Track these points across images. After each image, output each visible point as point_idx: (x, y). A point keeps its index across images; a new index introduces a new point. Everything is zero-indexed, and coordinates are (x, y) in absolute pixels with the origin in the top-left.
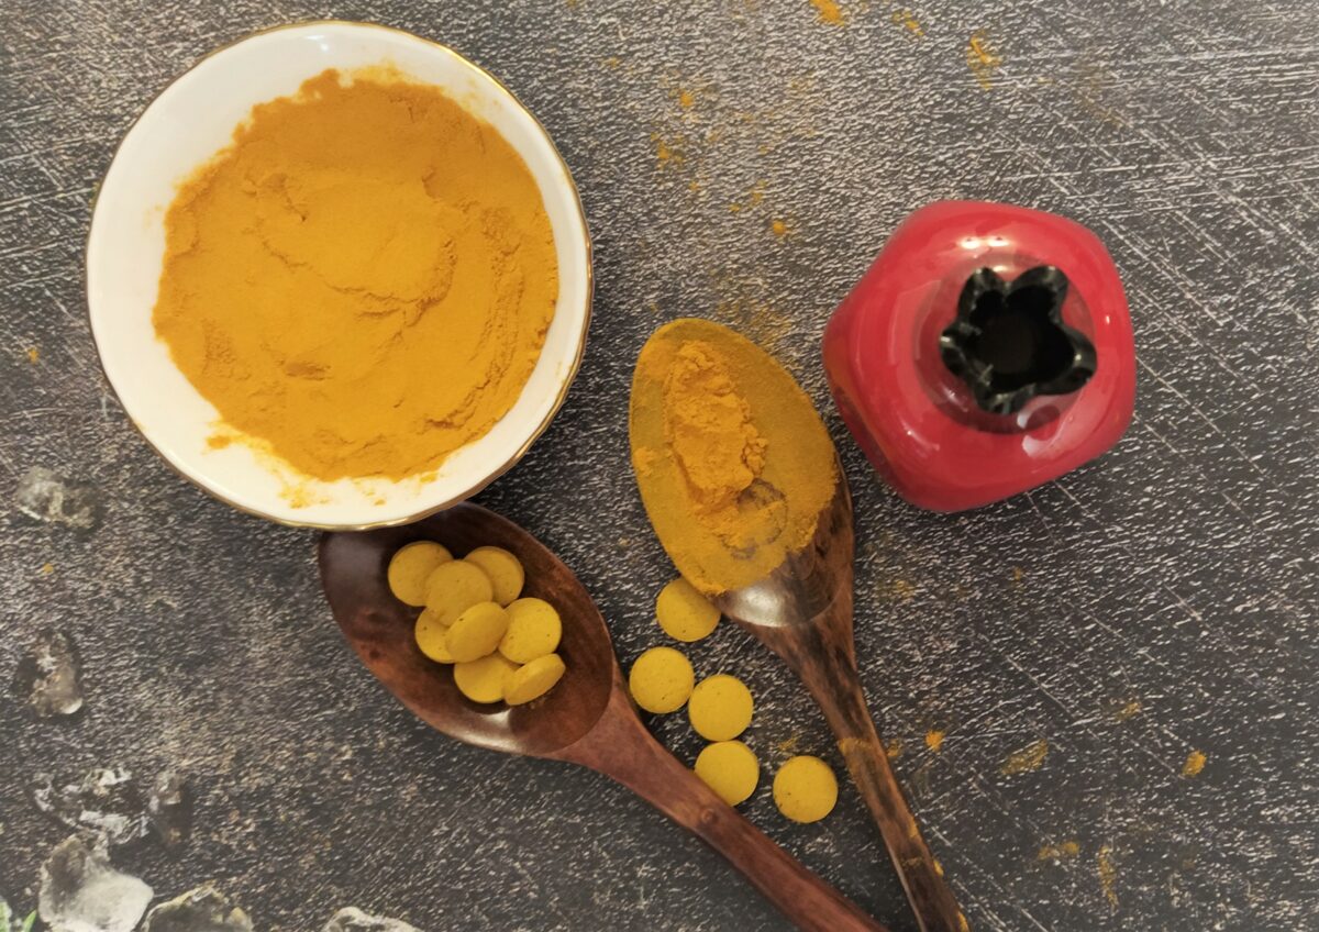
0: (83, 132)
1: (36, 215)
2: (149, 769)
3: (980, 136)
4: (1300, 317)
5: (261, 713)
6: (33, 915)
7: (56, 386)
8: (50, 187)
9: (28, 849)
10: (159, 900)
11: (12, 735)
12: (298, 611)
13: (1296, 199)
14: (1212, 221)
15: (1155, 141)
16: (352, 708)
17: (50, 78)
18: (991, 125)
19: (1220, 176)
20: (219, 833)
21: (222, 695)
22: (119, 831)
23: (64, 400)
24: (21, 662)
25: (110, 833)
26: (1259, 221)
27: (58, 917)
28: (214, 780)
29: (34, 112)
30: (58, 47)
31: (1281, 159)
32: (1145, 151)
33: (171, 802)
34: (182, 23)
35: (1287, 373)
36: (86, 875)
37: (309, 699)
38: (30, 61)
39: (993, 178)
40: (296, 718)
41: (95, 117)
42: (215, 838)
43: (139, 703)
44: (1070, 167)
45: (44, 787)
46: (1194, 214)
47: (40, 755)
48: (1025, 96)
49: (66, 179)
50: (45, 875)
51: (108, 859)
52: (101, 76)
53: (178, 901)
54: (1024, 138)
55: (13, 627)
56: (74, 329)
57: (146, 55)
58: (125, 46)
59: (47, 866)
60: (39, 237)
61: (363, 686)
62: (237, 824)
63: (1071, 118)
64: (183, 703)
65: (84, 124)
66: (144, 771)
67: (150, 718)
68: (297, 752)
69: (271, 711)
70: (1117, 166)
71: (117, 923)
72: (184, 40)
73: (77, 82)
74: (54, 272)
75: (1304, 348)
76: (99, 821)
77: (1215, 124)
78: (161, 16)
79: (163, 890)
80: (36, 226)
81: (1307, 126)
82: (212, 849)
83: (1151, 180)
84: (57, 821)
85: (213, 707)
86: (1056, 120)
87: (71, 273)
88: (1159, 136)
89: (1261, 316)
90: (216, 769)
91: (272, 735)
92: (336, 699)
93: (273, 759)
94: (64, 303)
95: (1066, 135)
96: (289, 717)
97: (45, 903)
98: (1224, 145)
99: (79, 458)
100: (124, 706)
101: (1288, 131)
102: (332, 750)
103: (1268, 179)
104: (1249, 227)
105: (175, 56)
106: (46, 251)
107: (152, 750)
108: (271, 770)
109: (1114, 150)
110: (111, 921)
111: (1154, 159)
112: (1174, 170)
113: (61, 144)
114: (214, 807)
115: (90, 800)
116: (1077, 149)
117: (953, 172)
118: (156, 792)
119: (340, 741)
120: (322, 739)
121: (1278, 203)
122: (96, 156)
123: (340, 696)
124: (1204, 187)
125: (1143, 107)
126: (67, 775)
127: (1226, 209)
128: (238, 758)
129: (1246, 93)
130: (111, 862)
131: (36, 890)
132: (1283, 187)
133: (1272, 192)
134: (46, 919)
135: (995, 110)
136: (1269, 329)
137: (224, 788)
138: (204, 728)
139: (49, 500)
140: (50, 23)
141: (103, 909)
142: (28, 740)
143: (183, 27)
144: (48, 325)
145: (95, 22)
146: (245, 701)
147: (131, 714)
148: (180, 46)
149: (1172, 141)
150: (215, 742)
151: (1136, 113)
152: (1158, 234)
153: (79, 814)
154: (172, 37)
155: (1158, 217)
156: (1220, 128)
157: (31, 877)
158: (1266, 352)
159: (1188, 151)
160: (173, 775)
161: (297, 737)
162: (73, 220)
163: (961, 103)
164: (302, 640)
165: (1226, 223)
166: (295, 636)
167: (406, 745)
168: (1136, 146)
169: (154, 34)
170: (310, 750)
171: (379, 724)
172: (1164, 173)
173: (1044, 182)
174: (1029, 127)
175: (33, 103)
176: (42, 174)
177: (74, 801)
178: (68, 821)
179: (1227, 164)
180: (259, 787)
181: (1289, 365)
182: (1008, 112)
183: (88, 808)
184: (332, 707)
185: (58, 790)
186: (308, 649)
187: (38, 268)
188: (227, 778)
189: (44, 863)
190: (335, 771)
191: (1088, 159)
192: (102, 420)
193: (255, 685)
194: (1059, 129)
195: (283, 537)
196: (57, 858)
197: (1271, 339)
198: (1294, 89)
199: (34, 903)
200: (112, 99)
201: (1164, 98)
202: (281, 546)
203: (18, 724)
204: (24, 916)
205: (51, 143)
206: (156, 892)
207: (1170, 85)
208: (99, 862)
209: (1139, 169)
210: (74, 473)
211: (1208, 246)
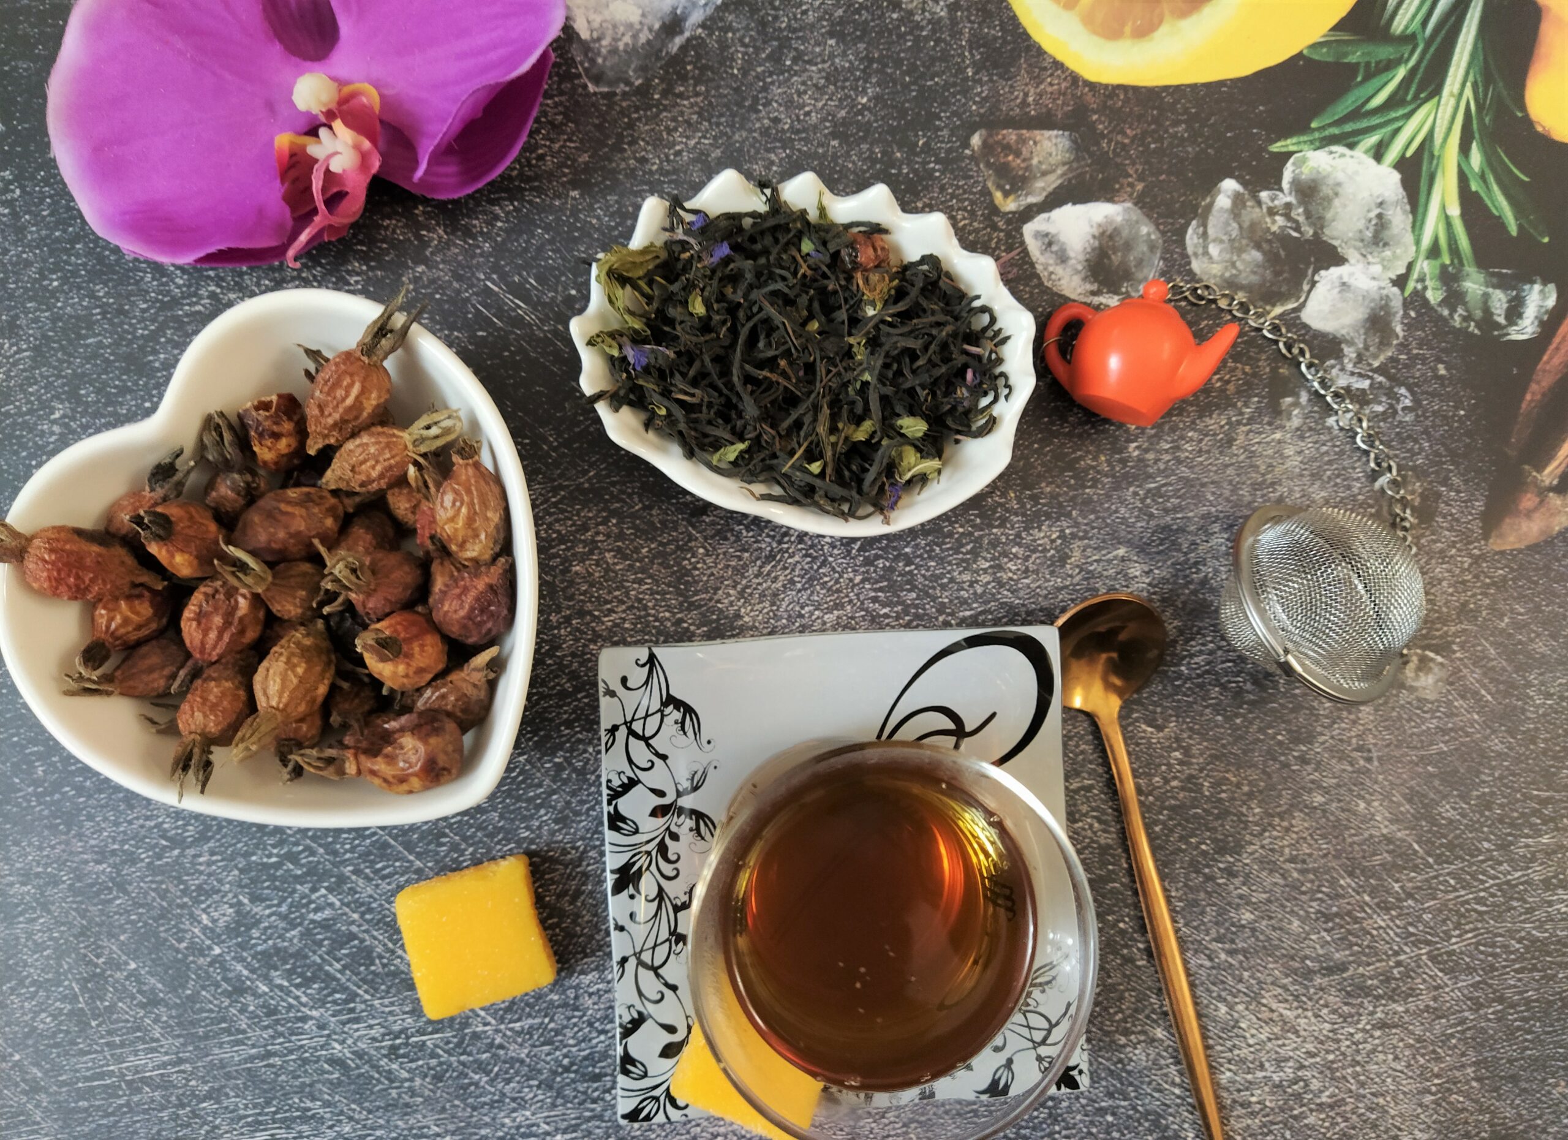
0: (1407, 1011)
1: (1444, 932)
2: (1310, 429)
3: (566, 1061)
4: (246, 901)
5: (1212, 483)
6: (1407, 294)
7: (1419, 775)
8: (1433, 958)
9: (1415, 351)
10: (1295, 310)
11: (1437, 454)
12: (1186, 577)
13: (253, 1016)
14: (335, 991)
15: (394, 1066)
16: (1131, 489)
17: (1439, 1059)
18: (555, 1073)
19: (329, 1036)
20: (1244, 373)
21: (1248, 498)
22: (1334, 372)
23: (1411, 762)
24: (1433, 519)
25: (1343, 369)
26: (289, 993)
27: (1384, 292)
28: (1251, 420)
29: (1451, 1027)
30: (1434, 1089)
31: (269, 1054)
32: (403, 1056)
33: (1289, 400)
34: (1323, 1120)
35: (257, 846)
36: (1362, 331)
37: (1170, 497)
38: (1457, 1074)
39: (552, 1020)
40: (1180, 479)
41: (1396, 1026)
42: (1247, 369)
43: (1322, 488)
44: (476, 1036)
45: (1404, 409)
46: (352, 997)
47: (1409, 437)
48: (521, 1103)
49: (1419, 967)
50: (1399, 329)
51: (1343, 346)
52: (1393, 1065)
53: (1278, 310)
54: (522, 1062)
55: (1442, 551)
56: (1406, 829)
57: (1353, 1088)
58: (1372, 1094)
59: (1397, 337)
60: (1440, 911)
61: (1123, 510)
62: (1228, 382)
63: (476, 1084)
64: (1282, 490)
65: (1406, 1019)
66: (1314, 426)
67: (1312, 475)
68: (1178, 448)
69: (1203, 485)
70: (430, 1040)
71: (1333, 288)
72: (1320, 1105)
73: (1414, 1058)
74: (1427, 880)
75: (241, 871)
76: (1353, 379)
77: (334, 1085)
78: (1343, 1125)
79: (1292, 320)
80: (1444, 922)
81: (246, 1088)
82: (1250, 358)
83: (396, 1028)
84: (1390, 377)
85: (1256, 486)
86: (491, 1082)
87: (1410, 880)
88: (390, 1072)
89: (283, 900)
90: (1250, 431)
91: (1201, 463)
92: (1146, 498)
93: (1201, 441)
94: (1416, 852)
95: (482, 1067)
96: (1187, 481)
97: (1397, 304)
98: (326, 1066)
99: (1393, 709)
100: (1336, 485)
101: (264, 1082)
102: (1147, 451)
103: (281, 1035)
104: (297, 986)
105: (1327, 1088)
106: (1435, 899)
107: (1308, 446)
108: (1200, 431)
109: (433, 1055)
110: (1337, 290)
111: (394, 1049)
112: (374, 1039)
113: (1426, 1000)
114: (1250, 397)
115: (1361, 398)
116: (470, 1054)
117: (590, 1024)
118: (1303, 408)
119: (1140, 460)
120: (1157, 461)
121: (272, 1012)
122: (1394, 990)
123: (1143, 501)
124: (344, 1024)
125: (406, 1098)
126: (1384, 420)
127: (323, 1003)
128: (1230, 442)
129: (306, 1117)
130: (1340, 343)
131: (1406, 315)
132: (266, 1028)
133: (277, 1022)
134: (1396, 290)
135: (550, 1088)
136: (276, 888)
137: (1242, 414)
138: (1263, 468)
139: (1419, 669)
140: (1442, 1111)
141: (1345, 300)
142: (1422, 449)
143: (1323, 1116)
144: (1429, 831)
145: (1401, 1115)
146: (1227, 493)
147: (1329, 478)
148: (1324, 1098)
149: (376, 1067)
150: (1252, 455)
151: (413, 1093)
152: (387, 975)
153: (1371, 385)
154: (1331, 1107)
155: (388, 992)
156: (331, 1082)
157: (1409, 327)
158: (277, 866)
159: (360, 1057)
160: (1288, 424)
161: (1179, 462)
162: (1411, 929)
163: (585, 1093)
164: (1179, 550)
165: (321, 989)
166: (1186, 554)
167: (1081, 458)
168: (412, 1061)
169: (1348, 1108)
170: (1167, 451)
171: (1107, 476)
172: (384, 1035)
173: (502, 1020)
174: (517, 1073)
175: (1452, 1035)
176: (1441, 970)
177: (1376, 396)
178: (1381, 379)
179: (322, 1047)
180: (1210, 417)
181: (254, 854)
182: (539, 1087)
183: (1364, 390)
184: (1149, 491)
185: (1391, 406)
186: (1173, 543)
187: (1440, 883)
188: (1239, 423)
189: (1401, 340)
190: (1143, 433)
191: (459, 1045)
192: (1375, 745)
193: (1220, 508)
194: (488, 1074)
195: (1203, 645)
196: (1389, 344)
197: (273, 878)
198: (260, 1123)
199: (1407, 304)
200: (1382, 1044)
201: (386, 1108)
202: (1204, 636)
203: (1433, 463)
204: (1415, 292)
205: (1435, 999)
206: (1299, 318)
207: (381, 1121)
208: (1351, 343)
209: (408, 1038)
210: (1397, 696)
211: (338, 966)
